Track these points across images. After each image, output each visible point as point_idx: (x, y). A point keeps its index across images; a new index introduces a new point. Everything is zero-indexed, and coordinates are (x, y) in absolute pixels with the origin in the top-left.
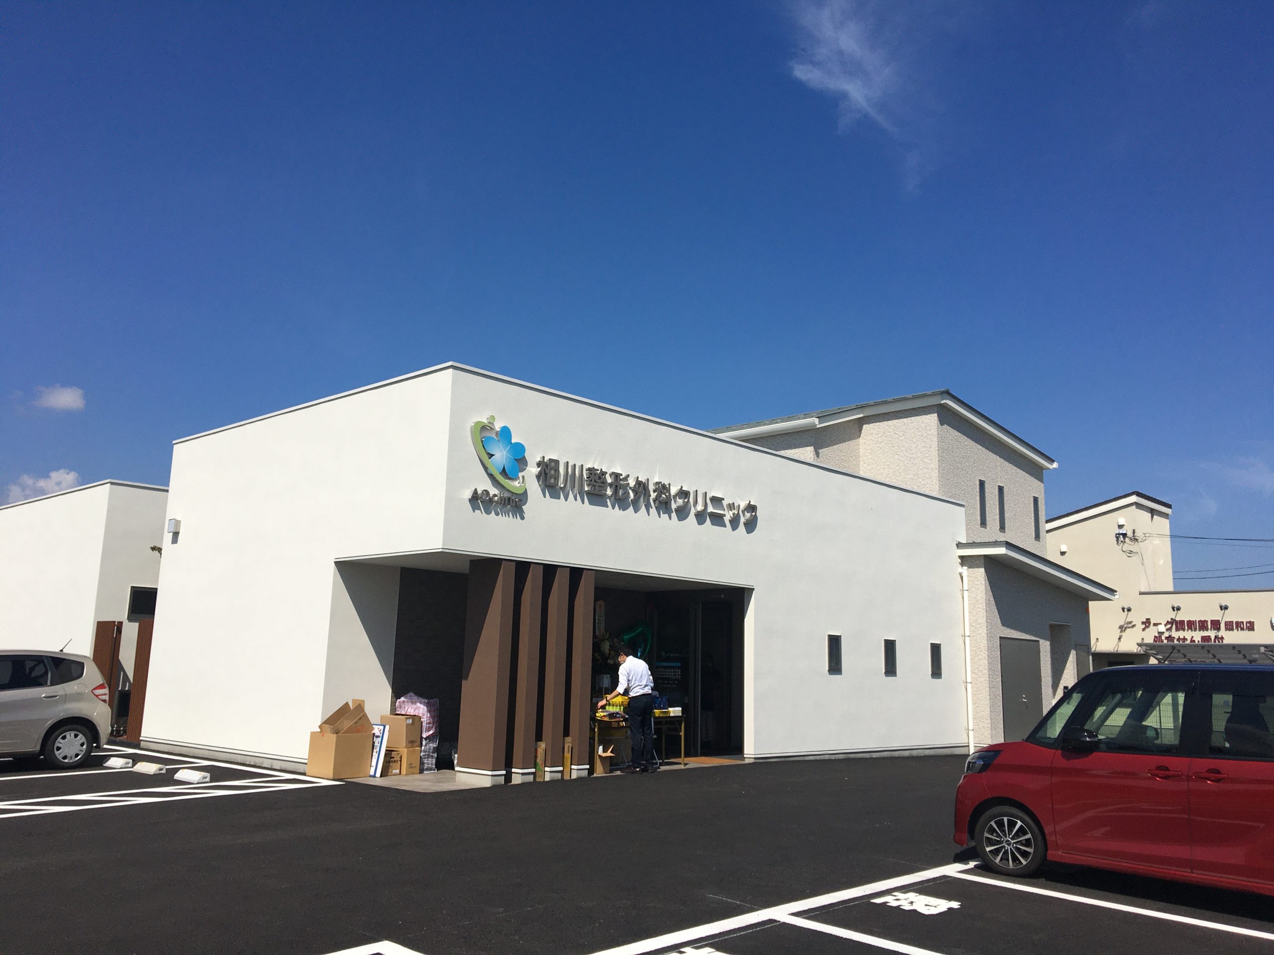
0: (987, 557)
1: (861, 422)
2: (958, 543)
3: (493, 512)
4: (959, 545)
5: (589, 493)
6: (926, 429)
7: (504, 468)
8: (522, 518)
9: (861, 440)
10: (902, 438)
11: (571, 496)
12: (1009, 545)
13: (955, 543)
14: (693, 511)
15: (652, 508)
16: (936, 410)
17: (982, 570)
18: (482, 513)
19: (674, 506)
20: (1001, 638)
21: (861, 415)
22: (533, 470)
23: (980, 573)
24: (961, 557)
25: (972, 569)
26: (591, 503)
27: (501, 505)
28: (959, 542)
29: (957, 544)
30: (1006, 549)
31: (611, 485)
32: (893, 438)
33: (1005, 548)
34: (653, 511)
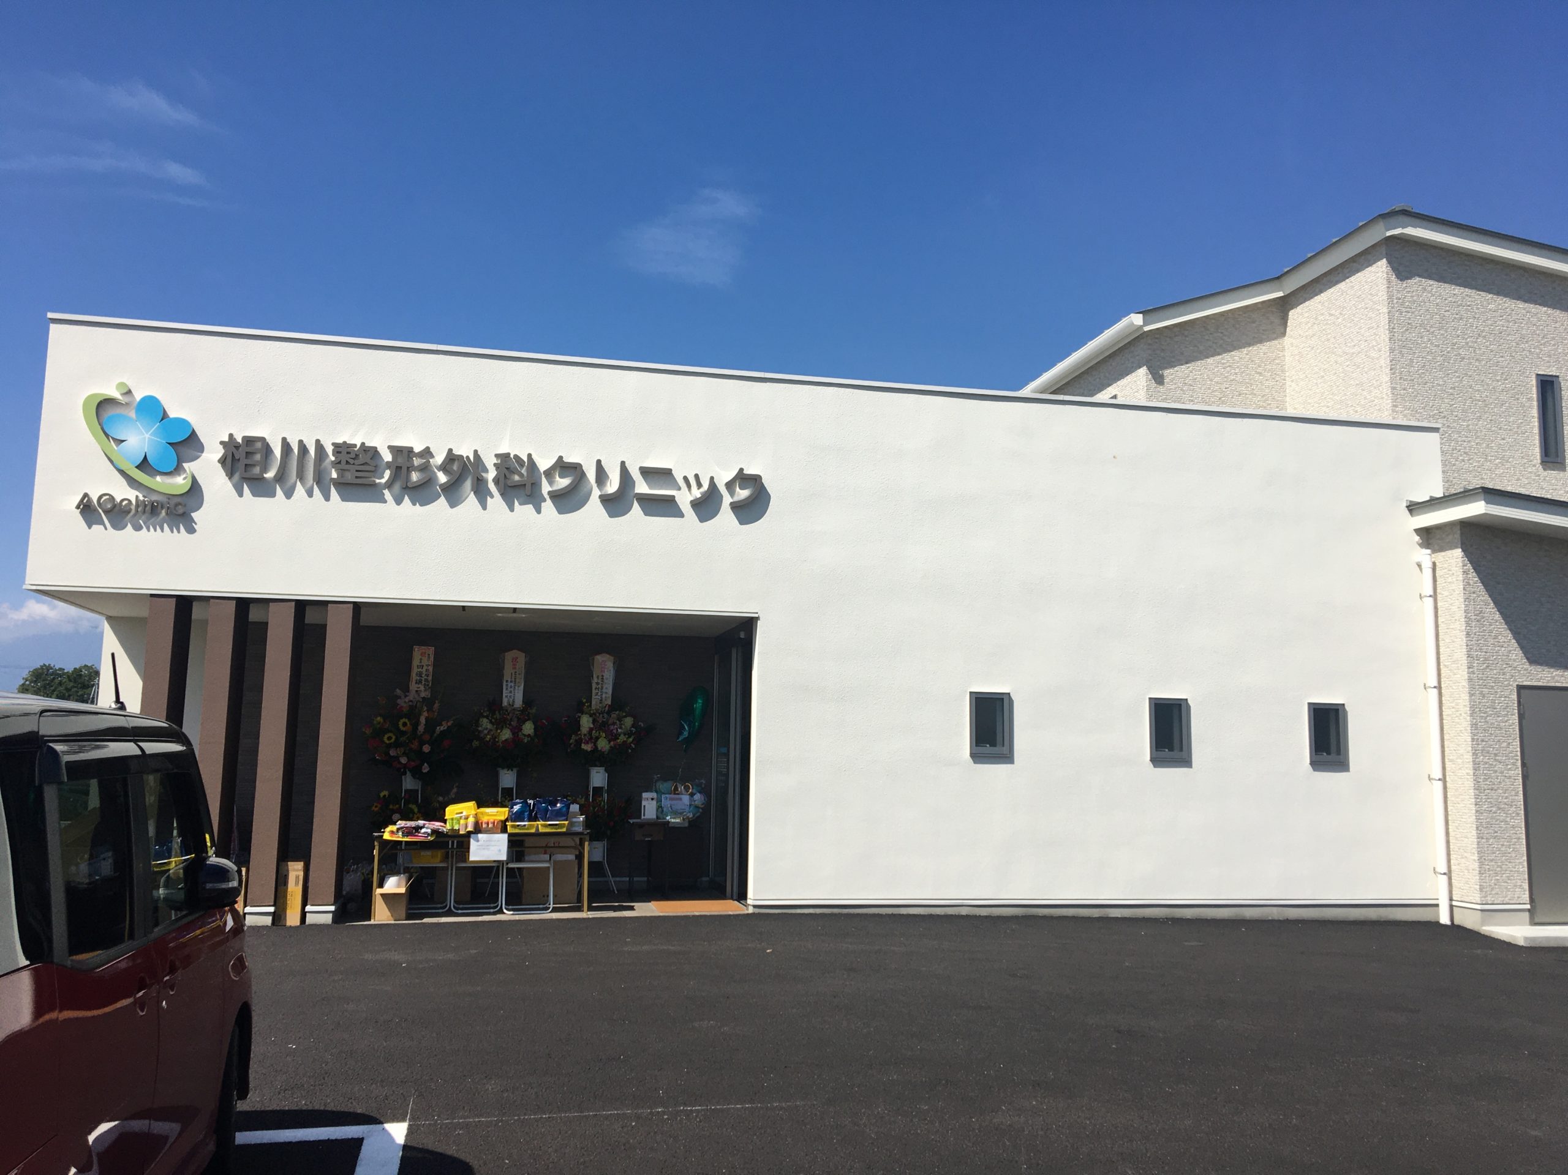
0: (1466, 525)
1: (1284, 305)
2: (1408, 504)
3: (129, 524)
4: (1413, 508)
5: (340, 483)
6: (1371, 294)
7: (146, 456)
8: (191, 530)
9: (1287, 341)
10: (1340, 320)
11: (300, 490)
12: (1492, 494)
13: (1405, 504)
14: (596, 493)
15: (492, 497)
16: (1384, 252)
17: (1458, 553)
18: (106, 529)
19: (546, 488)
20: (1521, 688)
21: (1280, 294)
22: (213, 453)
23: (1454, 559)
24: (1419, 531)
25: (1443, 554)
26: (344, 498)
27: (147, 515)
28: (1410, 501)
29: (1407, 507)
30: (1487, 503)
31: (389, 465)
32: (1327, 324)
33: (1483, 503)
34: (496, 501)
